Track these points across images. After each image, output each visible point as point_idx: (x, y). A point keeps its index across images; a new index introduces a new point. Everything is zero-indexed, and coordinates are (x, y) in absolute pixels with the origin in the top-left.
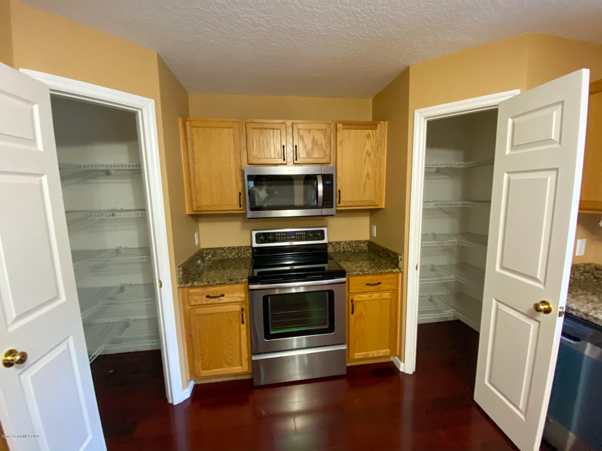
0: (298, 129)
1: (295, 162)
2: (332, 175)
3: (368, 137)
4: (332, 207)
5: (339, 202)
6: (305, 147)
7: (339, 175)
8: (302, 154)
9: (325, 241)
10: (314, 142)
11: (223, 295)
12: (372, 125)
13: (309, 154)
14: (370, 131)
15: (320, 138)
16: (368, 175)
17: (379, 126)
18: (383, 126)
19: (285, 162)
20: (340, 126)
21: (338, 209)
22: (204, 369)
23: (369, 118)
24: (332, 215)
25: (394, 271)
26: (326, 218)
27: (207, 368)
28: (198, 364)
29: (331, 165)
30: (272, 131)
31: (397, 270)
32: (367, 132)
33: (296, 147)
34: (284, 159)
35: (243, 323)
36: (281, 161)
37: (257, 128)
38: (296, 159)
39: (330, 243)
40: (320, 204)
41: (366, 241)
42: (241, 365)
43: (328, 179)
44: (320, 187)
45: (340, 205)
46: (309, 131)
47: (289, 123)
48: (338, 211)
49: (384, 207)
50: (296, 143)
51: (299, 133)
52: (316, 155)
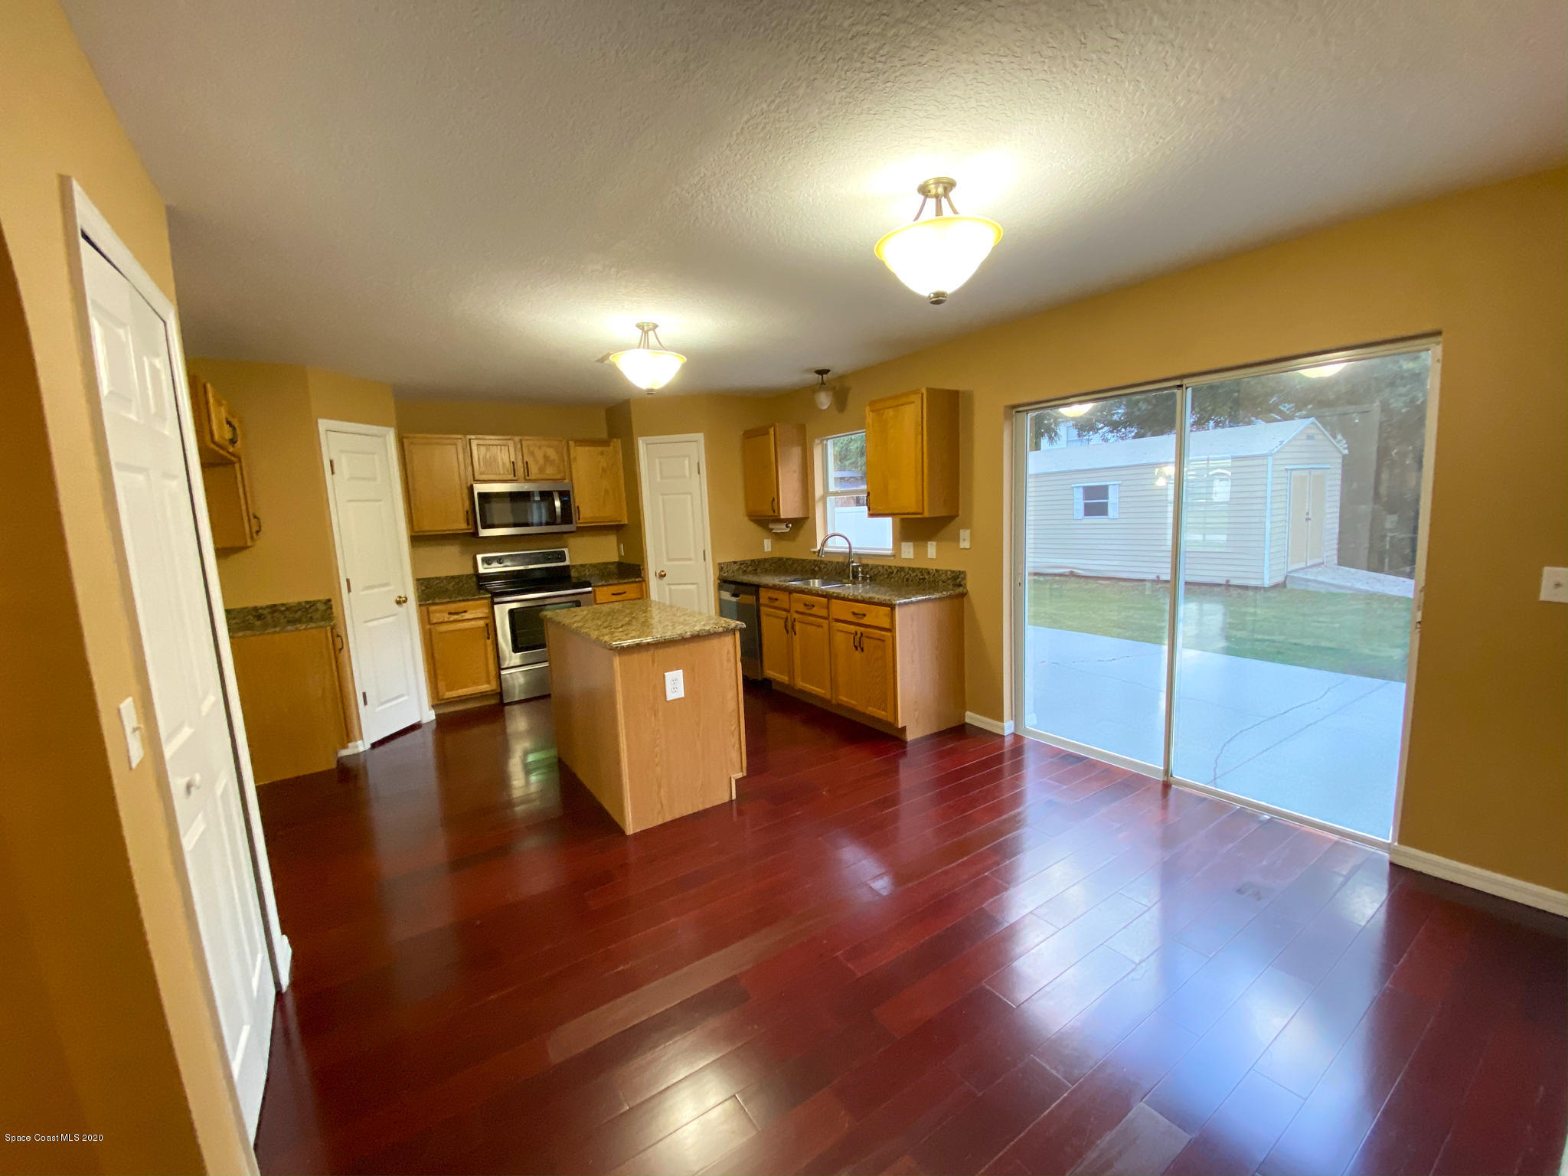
0: (528, 446)
1: (527, 478)
2: (569, 491)
3: (602, 453)
4: (571, 522)
5: (579, 519)
6: (536, 462)
7: (576, 491)
8: (534, 470)
9: (567, 563)
10: (546, 458)
11: (465, 612)
12: (605, 443)
13: (541, 470)
14: (604, 448)
15: (552, 453)
16: (606, 491)
17: (612, 444)
18: (617, 443)
19: (515, 478)
20: (571, 443)
21: (579, 525)
22: (448, 690)
23: (604, 435)
24: (572, 532)
25: (637, 580)
26: (566, 535)
27: (452, 689)
28: (441, 685)
29: (566, 481)
30: (499, 447)
31: (641, 579)
32: (600, 449)
33: (527, 463)
34: (515, 476)
35: (489, 638)
36: (511, 477)
37: (484, 445)
38: (528, 475)
39: (573, 566)
40: (559, 520)
41: (615, 562)
42: (488, 682)
43: (565, 496)
44: (558, 504)
45: (581, 521)
46: (540, 447)
47: (517, 439)
48: (578, 528)
49: (626, 523)
50: (526, 459)
51: (529, 450)
52: (550, 471)
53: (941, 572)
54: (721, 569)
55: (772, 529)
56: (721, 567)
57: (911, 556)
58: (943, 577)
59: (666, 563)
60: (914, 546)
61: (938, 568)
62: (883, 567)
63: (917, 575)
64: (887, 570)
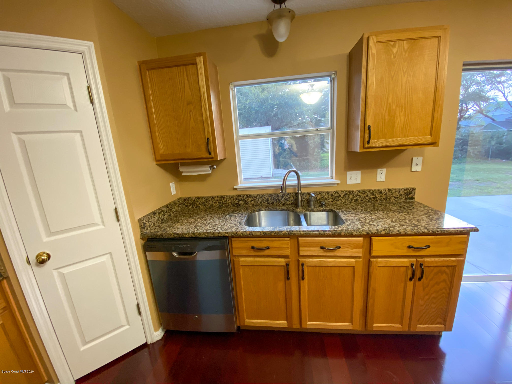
53: (393, 191)
54: (143, 226)
55: (182, 172)
56: (142, 223)
57: (359, 181)
58: (396, 194)
59: (46, 239)
60: (362, 173)
61: (390, 188)
62: (328, 193)
63: (367, 196)
64: (332, 195)
